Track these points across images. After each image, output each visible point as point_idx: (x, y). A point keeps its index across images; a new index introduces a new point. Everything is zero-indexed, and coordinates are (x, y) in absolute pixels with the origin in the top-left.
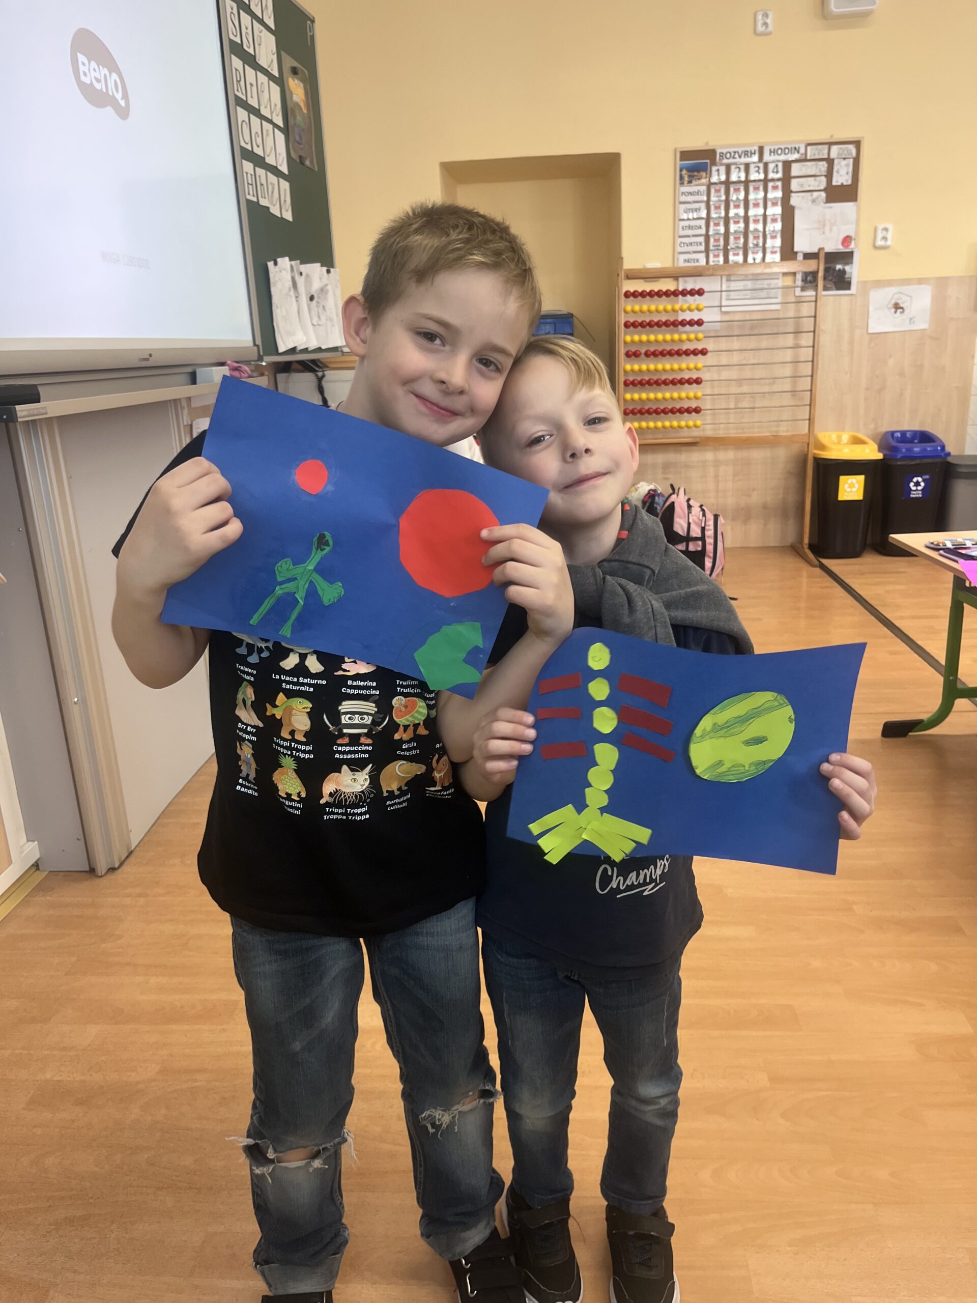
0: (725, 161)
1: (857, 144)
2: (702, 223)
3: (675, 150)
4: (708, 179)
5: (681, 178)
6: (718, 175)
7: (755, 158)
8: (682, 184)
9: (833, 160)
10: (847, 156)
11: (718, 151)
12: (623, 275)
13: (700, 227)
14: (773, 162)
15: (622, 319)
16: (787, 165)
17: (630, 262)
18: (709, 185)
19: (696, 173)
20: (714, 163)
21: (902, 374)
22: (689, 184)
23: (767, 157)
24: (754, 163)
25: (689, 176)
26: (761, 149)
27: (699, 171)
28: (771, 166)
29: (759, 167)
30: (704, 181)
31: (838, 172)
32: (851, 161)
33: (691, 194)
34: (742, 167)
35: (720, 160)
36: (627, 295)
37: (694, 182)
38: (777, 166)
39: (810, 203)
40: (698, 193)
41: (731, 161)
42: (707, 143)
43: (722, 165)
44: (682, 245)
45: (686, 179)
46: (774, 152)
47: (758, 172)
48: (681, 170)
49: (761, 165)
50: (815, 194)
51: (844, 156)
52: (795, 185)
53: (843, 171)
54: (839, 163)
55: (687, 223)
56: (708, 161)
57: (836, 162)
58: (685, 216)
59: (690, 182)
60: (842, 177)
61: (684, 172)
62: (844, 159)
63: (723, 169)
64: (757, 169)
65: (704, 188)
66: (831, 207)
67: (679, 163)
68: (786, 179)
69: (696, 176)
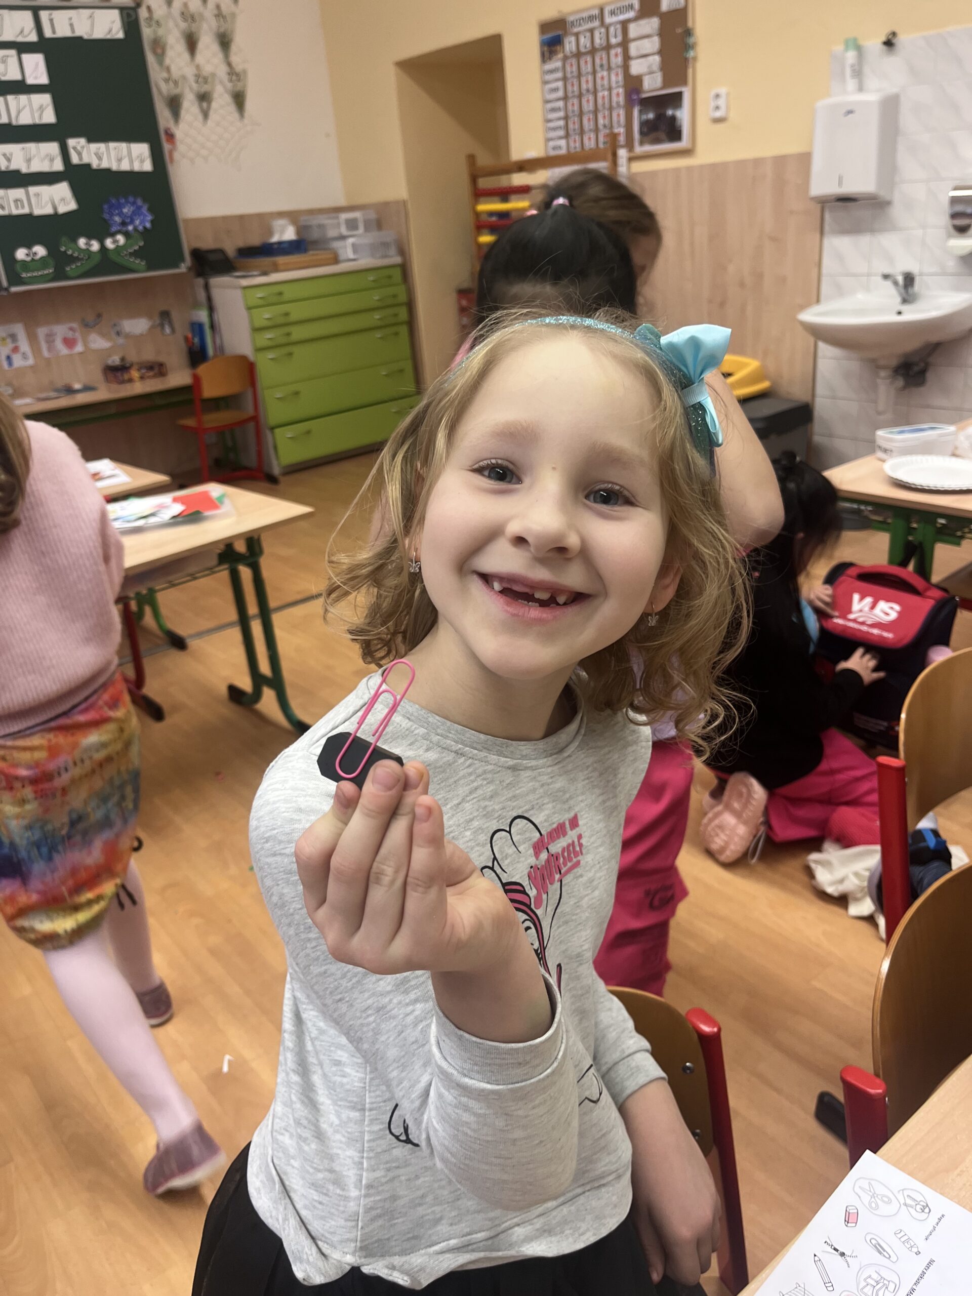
0: (575, 30)
2: (562, 104)
3: (537, 23)
4: (562, 53)
5: (544, 54)
6: (570, 47)
7: (596, 23)
8: (545, 61)
9: (664, 14)
10: (678, 7)
11: (569, 19)
13: (561, 109)
14: (613, 24)
16: (625, 24)
18: (565, 58)
20: (566, 33)
21: (742, 285)
22: (550, 61)
23: (607, 20)
24: (597, 28)
25: (550, 52)
26: (602, 10)
27: (555, 45)
28: (612, 30)
29: (601, 32)
30: (560, 55)
33: (551, 71)
34: (588, 34)
35: (570, 29)
37: (553, 58)
38: (616, 28)
39: (647, 70)
40: (557, 70)
41: (580, 28)
42: (559, 12)
43: (572, 34)
44: (549, 131)
45: (547, 55)
46: (613, 13)
47: (601, 38)
48: (542, 46)
49: (603, 30)
50: (651, 58)
51: (674, 8)
52: (633, 49)
55: (552, 105)
56: (562, 32)
59: (550, 59)
61: (545, 48)
63: (573, 39)
64: (600, 34)
65: (559, 64)
67: (539, 38)
68: (625, 44)
69: (554, 50)
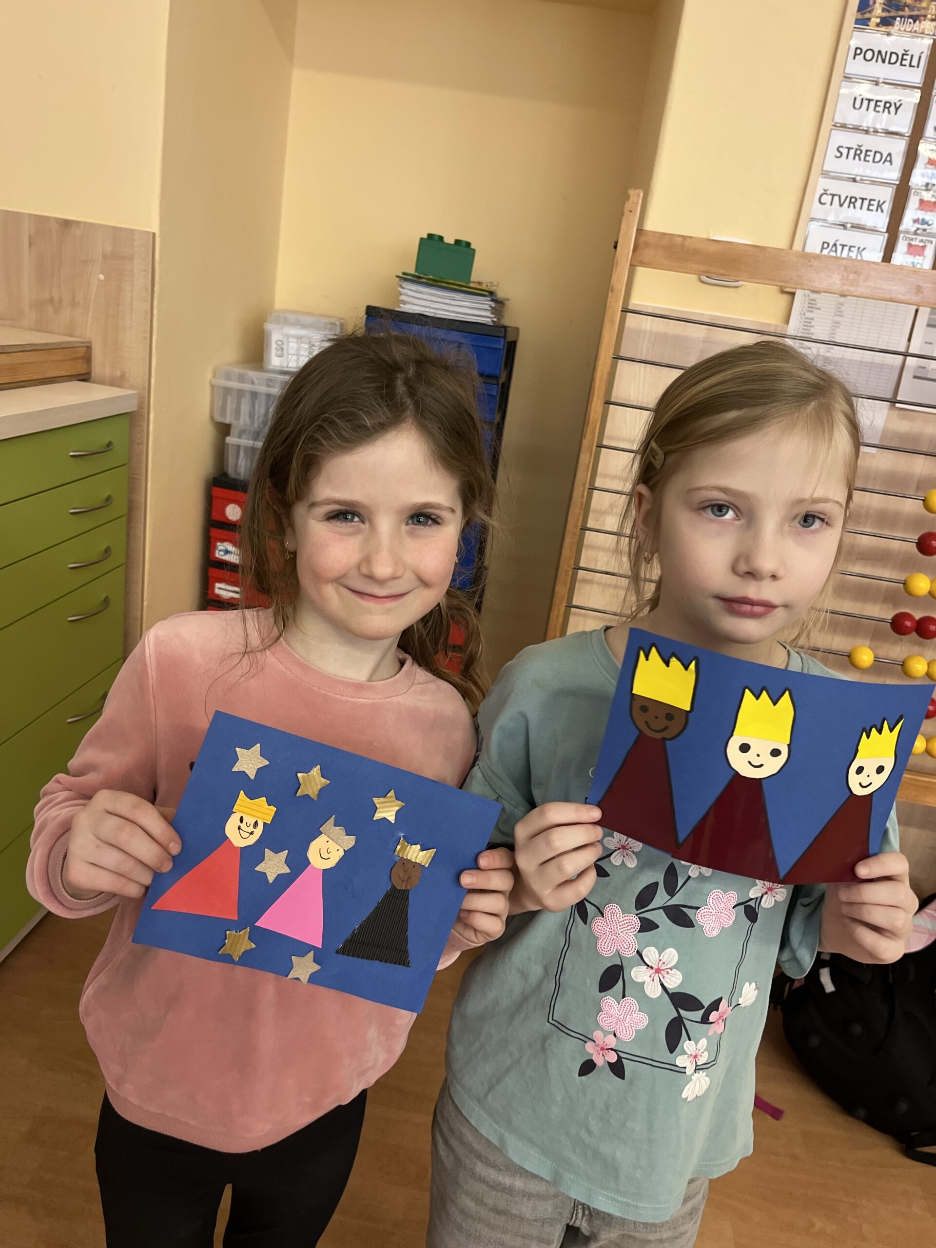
2: (898, 147)
12: (640, 245)
13: (889, 159)
22: (883, 29)
30: (928, 25)
33: (881, 56)
37: (897, 26)
40: (901, 59)
44: (826, 199)
45: (876, 10)
55: (853, 138)
58: (853, 117)
69: (909, 6)
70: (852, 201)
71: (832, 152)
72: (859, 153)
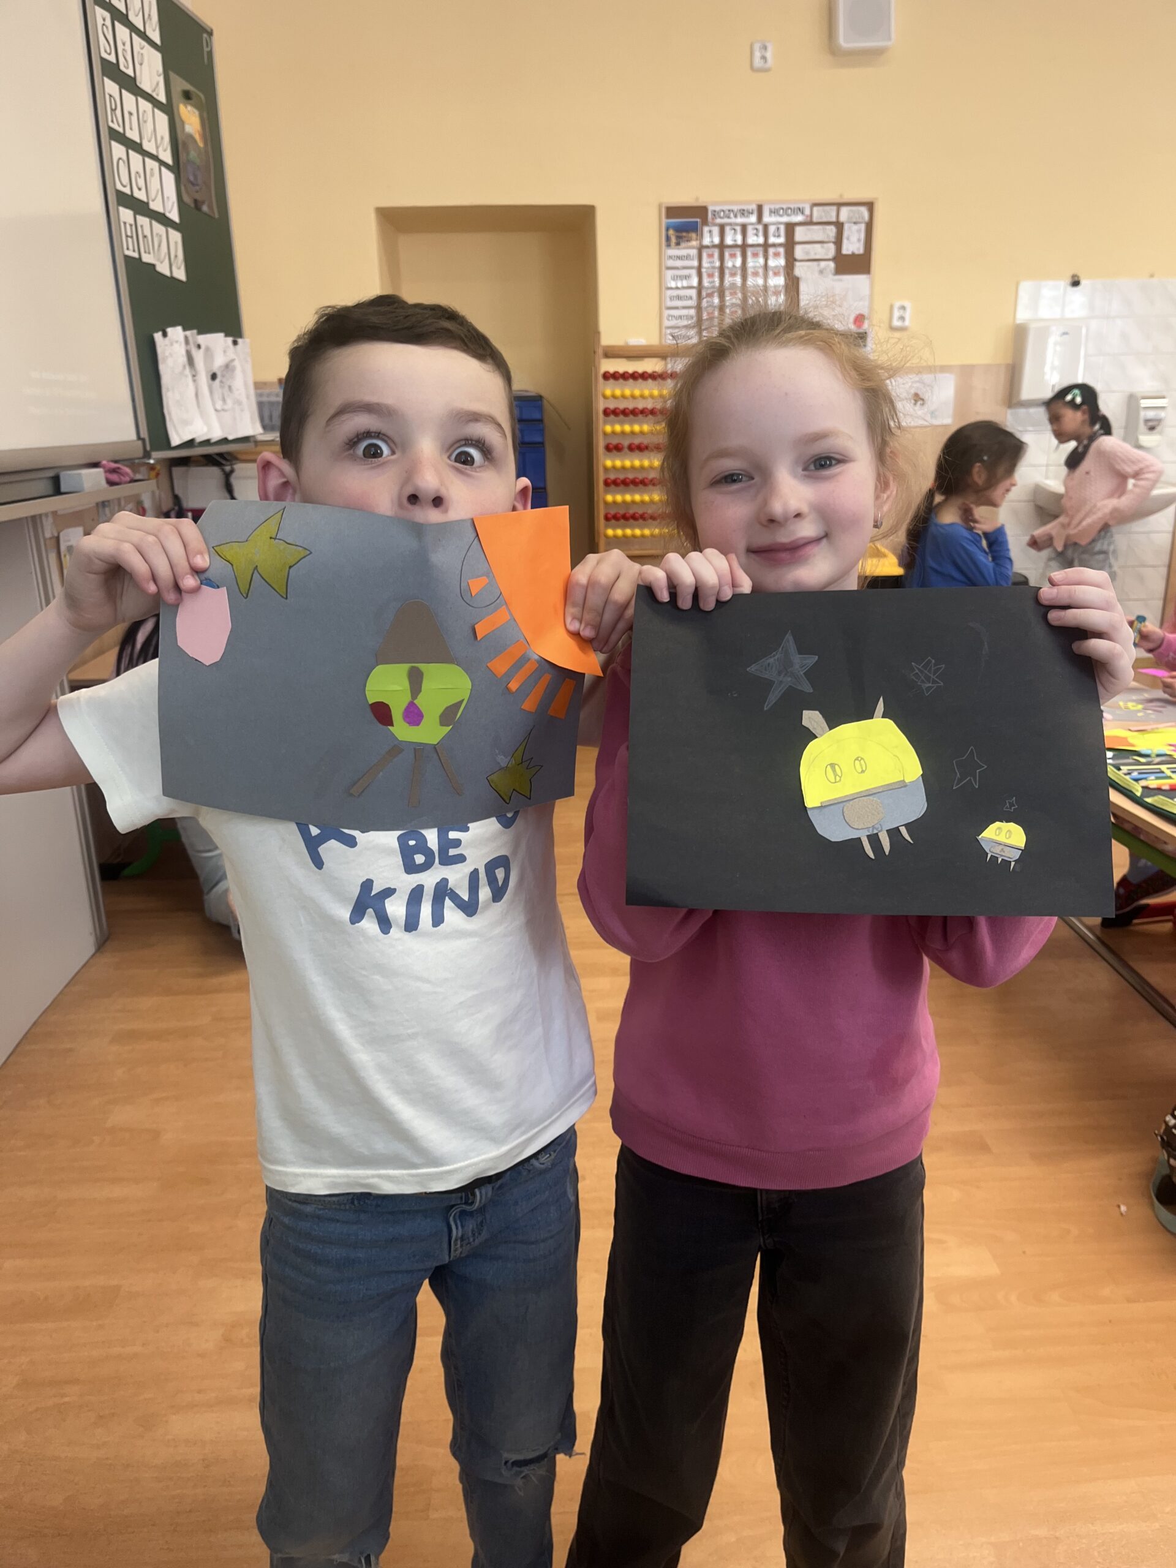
0: (719, 221)
1: (870, 206)
2: (693, 293)
3: (660, 206)
4: (698, 242)
5: (668, 239)
6: (710, 237)
7: (753, 219)
8: (668, 245)
9: (842, 224)
10: (858, 220)
11: (711, 208)
12: (600, 352)
13: (691, 298)
14: (774, 224)
15: (601, 405)
16: (790, 228)
17: (609, 337)
18: (701, 249)
19: (684, 234)
20: (705, 222)
22: (678, 247)
23: (767, 218)
24: (752, 224)
25: (678, 238)
26: (760, 209)
27: (687, 231)
28: (772, 229)
29: (757, 229)
30: (694, 243)
31: (848, 239)
32: (863, 227)
33: (679, 258)
34: (738, 228)
35: (713, 219)
36: (607, 376)
37: (683, 245)
38: (778, 229)
39: (817, 274)
40: (688, 257)
41: (726, 220)
42: (697, 199)
43: (715, 225)
44: (670, 318)
45: (673, 240)
46: (774, 213)
47: (757, 235)
48: (667, 229)
49: (760, 227)
50: (823, 264)
51: (854, 220)
52: (799, 252)
53: (854, 238)
54: (850, 228)
55: (675, 293)
56: (698, 220)
57: (846, 226)
58: (673, 284)
59: (678, 244)
60: (853, 245)
61: (671, 232)
62: (855, 223)
63: (716, 230)
64: (755, 231)
65: (694, 252)
66: (841, 280)
67: (664, 221)
68: (790, 245)
69: (685, 237)
70: (680, 317)
71: (668, 299)
72: (679, 298)
